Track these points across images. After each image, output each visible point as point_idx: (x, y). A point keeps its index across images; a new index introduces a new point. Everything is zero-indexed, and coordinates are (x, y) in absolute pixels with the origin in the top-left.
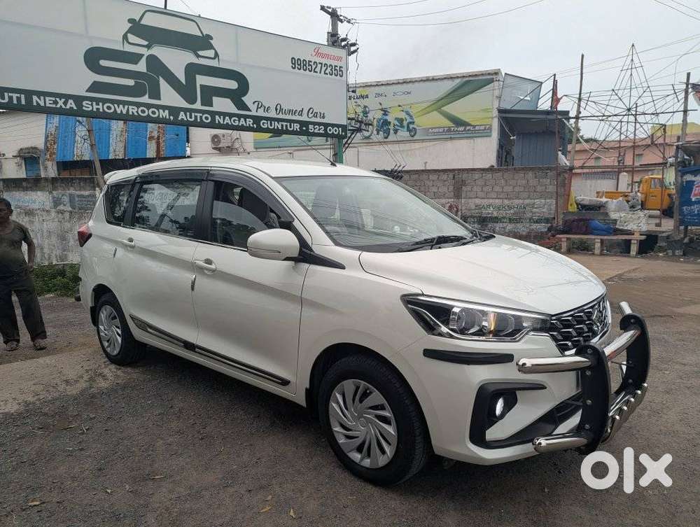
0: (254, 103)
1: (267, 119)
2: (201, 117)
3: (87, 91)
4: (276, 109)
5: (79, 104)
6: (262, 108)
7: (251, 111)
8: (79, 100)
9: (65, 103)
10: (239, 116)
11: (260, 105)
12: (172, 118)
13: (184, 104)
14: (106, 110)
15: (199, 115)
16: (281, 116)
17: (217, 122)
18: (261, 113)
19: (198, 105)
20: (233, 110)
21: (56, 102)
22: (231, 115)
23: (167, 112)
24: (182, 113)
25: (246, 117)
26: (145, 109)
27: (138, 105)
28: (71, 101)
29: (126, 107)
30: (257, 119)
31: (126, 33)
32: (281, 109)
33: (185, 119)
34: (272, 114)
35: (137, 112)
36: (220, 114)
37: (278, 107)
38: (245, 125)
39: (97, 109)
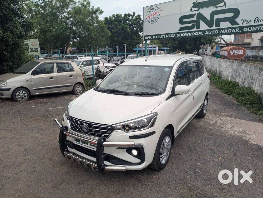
0: (241, 21)
1: (247, 27)
2: (214, 32)
3: (179, 31)
4: (255, 21)
5: (176, 35)
6: (246, 22)
7: (239, 24)
8: (176, 34)
9: (173, 36)
10: (232, 28)
11: (244, 21)
12: (203, 34)
13: (208, 28)
14: (183, 36)
15: (213, 31)
16: (257, 23)
17: (221, 33)
18: (245, 24)
19: (214, 27)
20: (230, 26)
21: (171, 36)
22: (228, 29)
23: (201, 32)
24: (207, 32)
25: (235, 28)
26: (194, 33)
27: (192, 32)
28: (174, 35)
29: (188, 33)
30: (241, 28)
31: (192, 8)
32: (258, 20)
33: (208, 34)
34: (252, 23)
35: (191, 34)
36: (222, 29)
37: (256, 20)
38: (235, 32)
39: (181, 36)
